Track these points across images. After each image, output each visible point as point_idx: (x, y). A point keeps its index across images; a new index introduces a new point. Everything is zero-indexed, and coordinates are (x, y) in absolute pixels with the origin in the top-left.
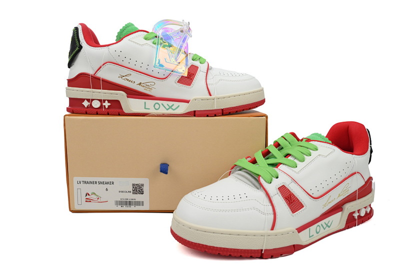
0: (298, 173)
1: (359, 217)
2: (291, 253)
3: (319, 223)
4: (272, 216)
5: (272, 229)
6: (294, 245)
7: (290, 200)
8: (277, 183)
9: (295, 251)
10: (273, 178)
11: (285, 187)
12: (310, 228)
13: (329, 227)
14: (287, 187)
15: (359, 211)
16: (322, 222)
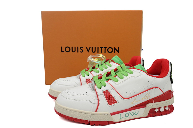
0: (118, 85)
1: (159, 111)
2: (106, 125)
3: (128, 112)
4: (97, 105)
5: (96, 111)
6: (108, 121)
7: (109, 98)
8: (104, 89)
9: (108, 124)
10: (102, 86)
11: (108, 91)
12: (121, 113)
13: (136, 115)
14: (109, 91)
15: (159, 108)
16: (131, 112)
